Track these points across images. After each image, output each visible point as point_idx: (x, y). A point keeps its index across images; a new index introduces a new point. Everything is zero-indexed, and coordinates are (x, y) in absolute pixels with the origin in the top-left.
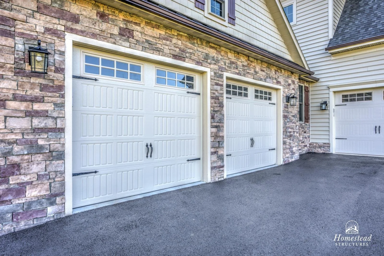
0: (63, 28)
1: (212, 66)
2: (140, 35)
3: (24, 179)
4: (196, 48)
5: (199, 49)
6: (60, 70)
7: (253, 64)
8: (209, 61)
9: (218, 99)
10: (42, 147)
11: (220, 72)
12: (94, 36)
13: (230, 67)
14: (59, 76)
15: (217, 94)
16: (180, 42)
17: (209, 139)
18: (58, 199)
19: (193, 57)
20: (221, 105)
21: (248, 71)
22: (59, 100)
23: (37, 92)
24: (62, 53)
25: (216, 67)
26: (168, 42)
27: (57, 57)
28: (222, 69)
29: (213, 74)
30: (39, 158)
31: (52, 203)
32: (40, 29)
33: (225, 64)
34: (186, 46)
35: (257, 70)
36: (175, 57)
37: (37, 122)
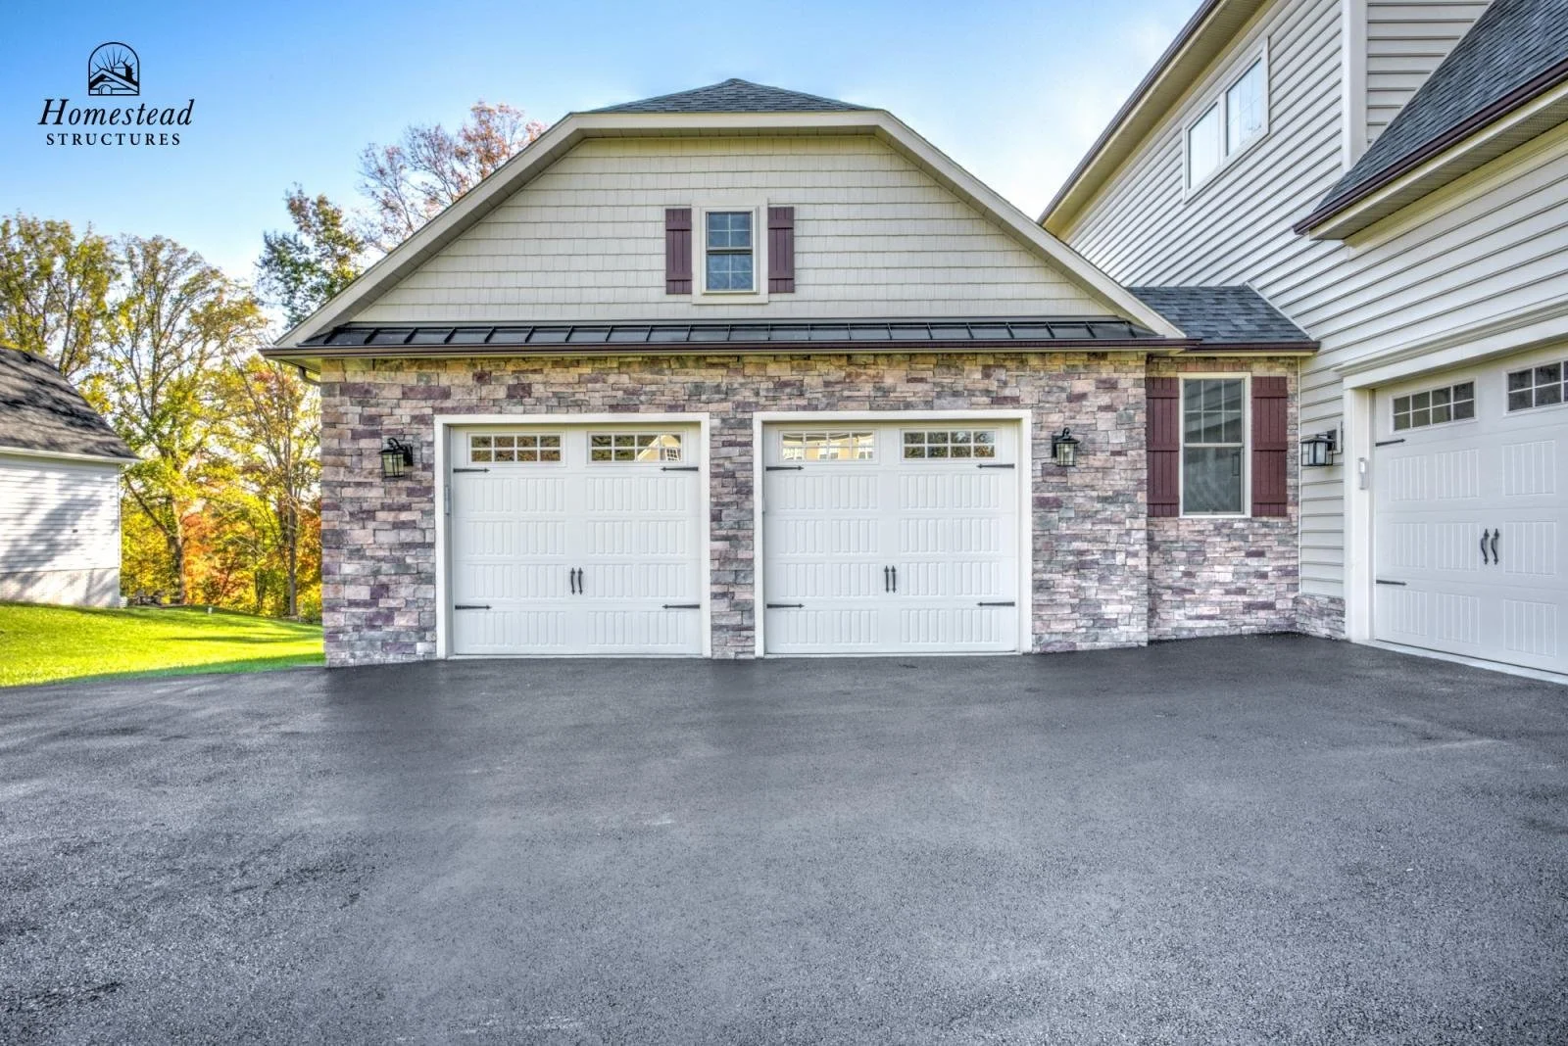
0: (429, 411)
1: (713, 407)
2: (541, 388)
3: (393, 603)
4: (666, 378)
5: (675, 378)
6: (429, 467)
7: (871, 372)
8: (704, 397)
9: (733, 476)
10: (408, 567)
11: (740, 416)
12: (470, 410)
13: (774, 398)
14: (428, 474)
15: (728, 465)
16: (625, 379)
17: (707, 566)
18: (428, 635)
19: (660, 399)
20: (746, 490)
21: (846, 393)
22: (427, 506)
23: (404, 499)
24: (431, 444)
25: (728, 406)
26: (598, 386)
27: (425, 451)
28: (745, 406)
29: (717, 422)
30: (407, 579)
31: (422, 639)
32: (406, 419)
33: (757, 394)
34: (640, 382)
35: (889, 381)
36: (614, 408)
37: (405, 536)
